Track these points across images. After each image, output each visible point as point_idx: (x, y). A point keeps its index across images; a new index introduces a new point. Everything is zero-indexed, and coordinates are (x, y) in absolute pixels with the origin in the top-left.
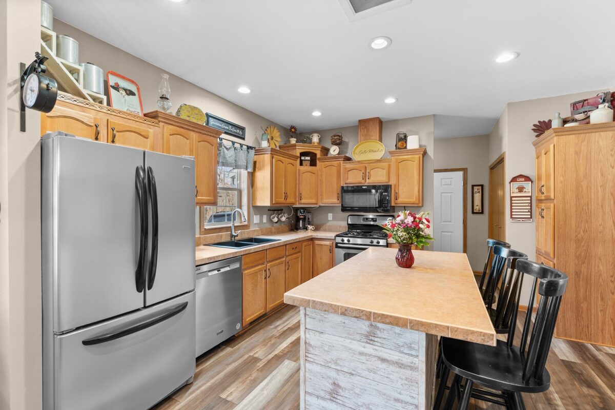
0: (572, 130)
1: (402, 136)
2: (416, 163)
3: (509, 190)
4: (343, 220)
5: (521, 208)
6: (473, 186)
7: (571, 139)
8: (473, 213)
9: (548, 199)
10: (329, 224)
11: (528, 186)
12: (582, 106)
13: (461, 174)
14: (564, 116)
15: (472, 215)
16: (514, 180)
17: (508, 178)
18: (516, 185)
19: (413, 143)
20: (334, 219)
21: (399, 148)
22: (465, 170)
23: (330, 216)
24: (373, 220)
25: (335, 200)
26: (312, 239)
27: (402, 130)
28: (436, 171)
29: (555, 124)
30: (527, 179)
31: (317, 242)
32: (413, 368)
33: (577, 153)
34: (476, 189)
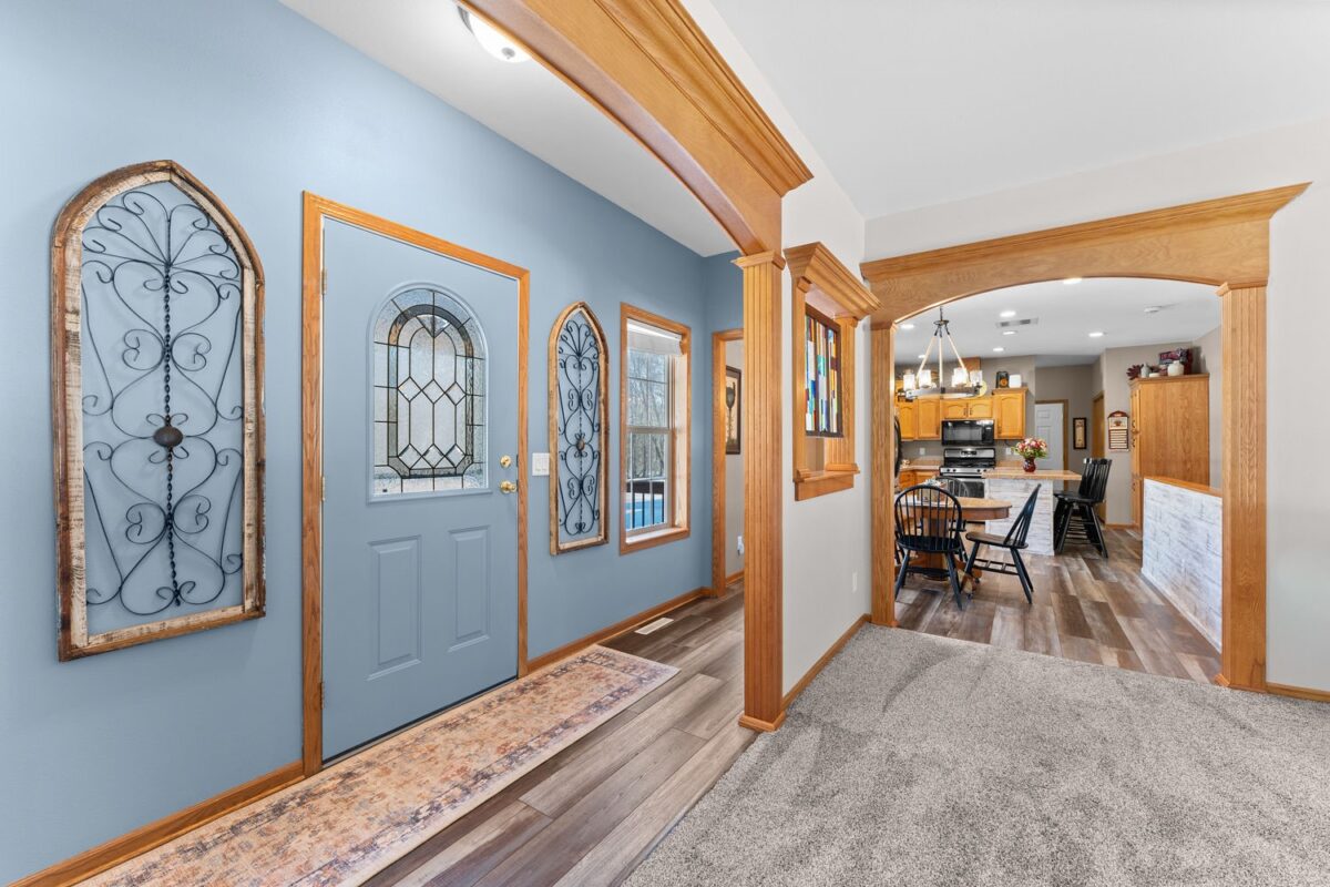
0: (1152, 380)
1: (1004, 374)
2: (1019, 401)
3: (1109, 424)
4: (937, 454)
5: (1118, 439)
6: (1075, 419)
7: (1152, 387)
8: (1075, 448)
9: (1137, 432)
10: (920, 459)
11: (1124, 421)
12: (1167, 357)
13: (1060, 406)
14: (1151, 365)
15: (1075, 451)
16: (1112, 415)
17: (1107, 414)
18: (1114, 419)
19: (1015, 381)
20: (927, 454)
21: (1002, 387)
22: (1065, 402)
23: (922, 451)
24: (973, 453)
25: (934, 435)
26: (914, 471)
27: (1002, 368)
28: (1037, 402)
29: (1144, 371)
30: (1124, 414)
31: (919, 473)
32: (1046, 499)
33: (1156, 397)
34: (1078, 422)
